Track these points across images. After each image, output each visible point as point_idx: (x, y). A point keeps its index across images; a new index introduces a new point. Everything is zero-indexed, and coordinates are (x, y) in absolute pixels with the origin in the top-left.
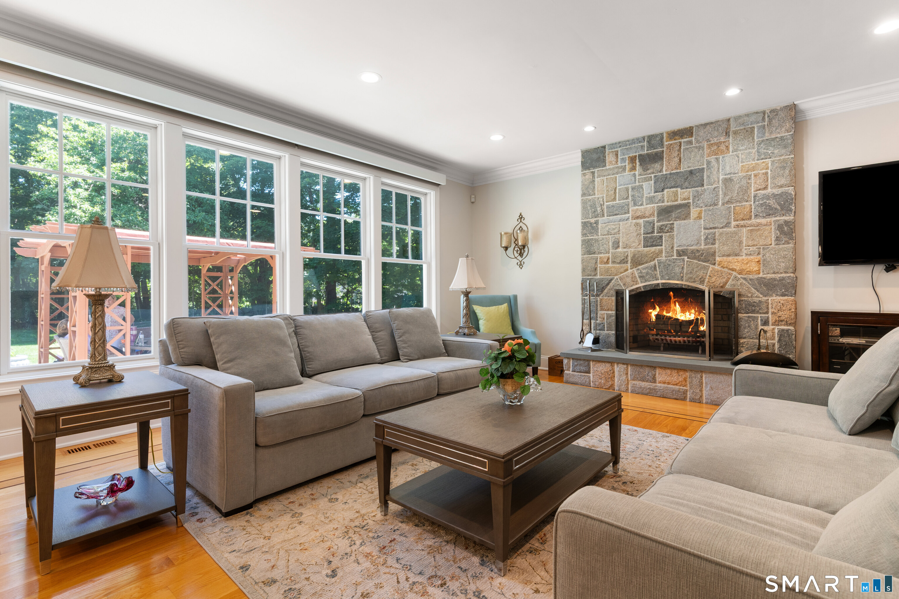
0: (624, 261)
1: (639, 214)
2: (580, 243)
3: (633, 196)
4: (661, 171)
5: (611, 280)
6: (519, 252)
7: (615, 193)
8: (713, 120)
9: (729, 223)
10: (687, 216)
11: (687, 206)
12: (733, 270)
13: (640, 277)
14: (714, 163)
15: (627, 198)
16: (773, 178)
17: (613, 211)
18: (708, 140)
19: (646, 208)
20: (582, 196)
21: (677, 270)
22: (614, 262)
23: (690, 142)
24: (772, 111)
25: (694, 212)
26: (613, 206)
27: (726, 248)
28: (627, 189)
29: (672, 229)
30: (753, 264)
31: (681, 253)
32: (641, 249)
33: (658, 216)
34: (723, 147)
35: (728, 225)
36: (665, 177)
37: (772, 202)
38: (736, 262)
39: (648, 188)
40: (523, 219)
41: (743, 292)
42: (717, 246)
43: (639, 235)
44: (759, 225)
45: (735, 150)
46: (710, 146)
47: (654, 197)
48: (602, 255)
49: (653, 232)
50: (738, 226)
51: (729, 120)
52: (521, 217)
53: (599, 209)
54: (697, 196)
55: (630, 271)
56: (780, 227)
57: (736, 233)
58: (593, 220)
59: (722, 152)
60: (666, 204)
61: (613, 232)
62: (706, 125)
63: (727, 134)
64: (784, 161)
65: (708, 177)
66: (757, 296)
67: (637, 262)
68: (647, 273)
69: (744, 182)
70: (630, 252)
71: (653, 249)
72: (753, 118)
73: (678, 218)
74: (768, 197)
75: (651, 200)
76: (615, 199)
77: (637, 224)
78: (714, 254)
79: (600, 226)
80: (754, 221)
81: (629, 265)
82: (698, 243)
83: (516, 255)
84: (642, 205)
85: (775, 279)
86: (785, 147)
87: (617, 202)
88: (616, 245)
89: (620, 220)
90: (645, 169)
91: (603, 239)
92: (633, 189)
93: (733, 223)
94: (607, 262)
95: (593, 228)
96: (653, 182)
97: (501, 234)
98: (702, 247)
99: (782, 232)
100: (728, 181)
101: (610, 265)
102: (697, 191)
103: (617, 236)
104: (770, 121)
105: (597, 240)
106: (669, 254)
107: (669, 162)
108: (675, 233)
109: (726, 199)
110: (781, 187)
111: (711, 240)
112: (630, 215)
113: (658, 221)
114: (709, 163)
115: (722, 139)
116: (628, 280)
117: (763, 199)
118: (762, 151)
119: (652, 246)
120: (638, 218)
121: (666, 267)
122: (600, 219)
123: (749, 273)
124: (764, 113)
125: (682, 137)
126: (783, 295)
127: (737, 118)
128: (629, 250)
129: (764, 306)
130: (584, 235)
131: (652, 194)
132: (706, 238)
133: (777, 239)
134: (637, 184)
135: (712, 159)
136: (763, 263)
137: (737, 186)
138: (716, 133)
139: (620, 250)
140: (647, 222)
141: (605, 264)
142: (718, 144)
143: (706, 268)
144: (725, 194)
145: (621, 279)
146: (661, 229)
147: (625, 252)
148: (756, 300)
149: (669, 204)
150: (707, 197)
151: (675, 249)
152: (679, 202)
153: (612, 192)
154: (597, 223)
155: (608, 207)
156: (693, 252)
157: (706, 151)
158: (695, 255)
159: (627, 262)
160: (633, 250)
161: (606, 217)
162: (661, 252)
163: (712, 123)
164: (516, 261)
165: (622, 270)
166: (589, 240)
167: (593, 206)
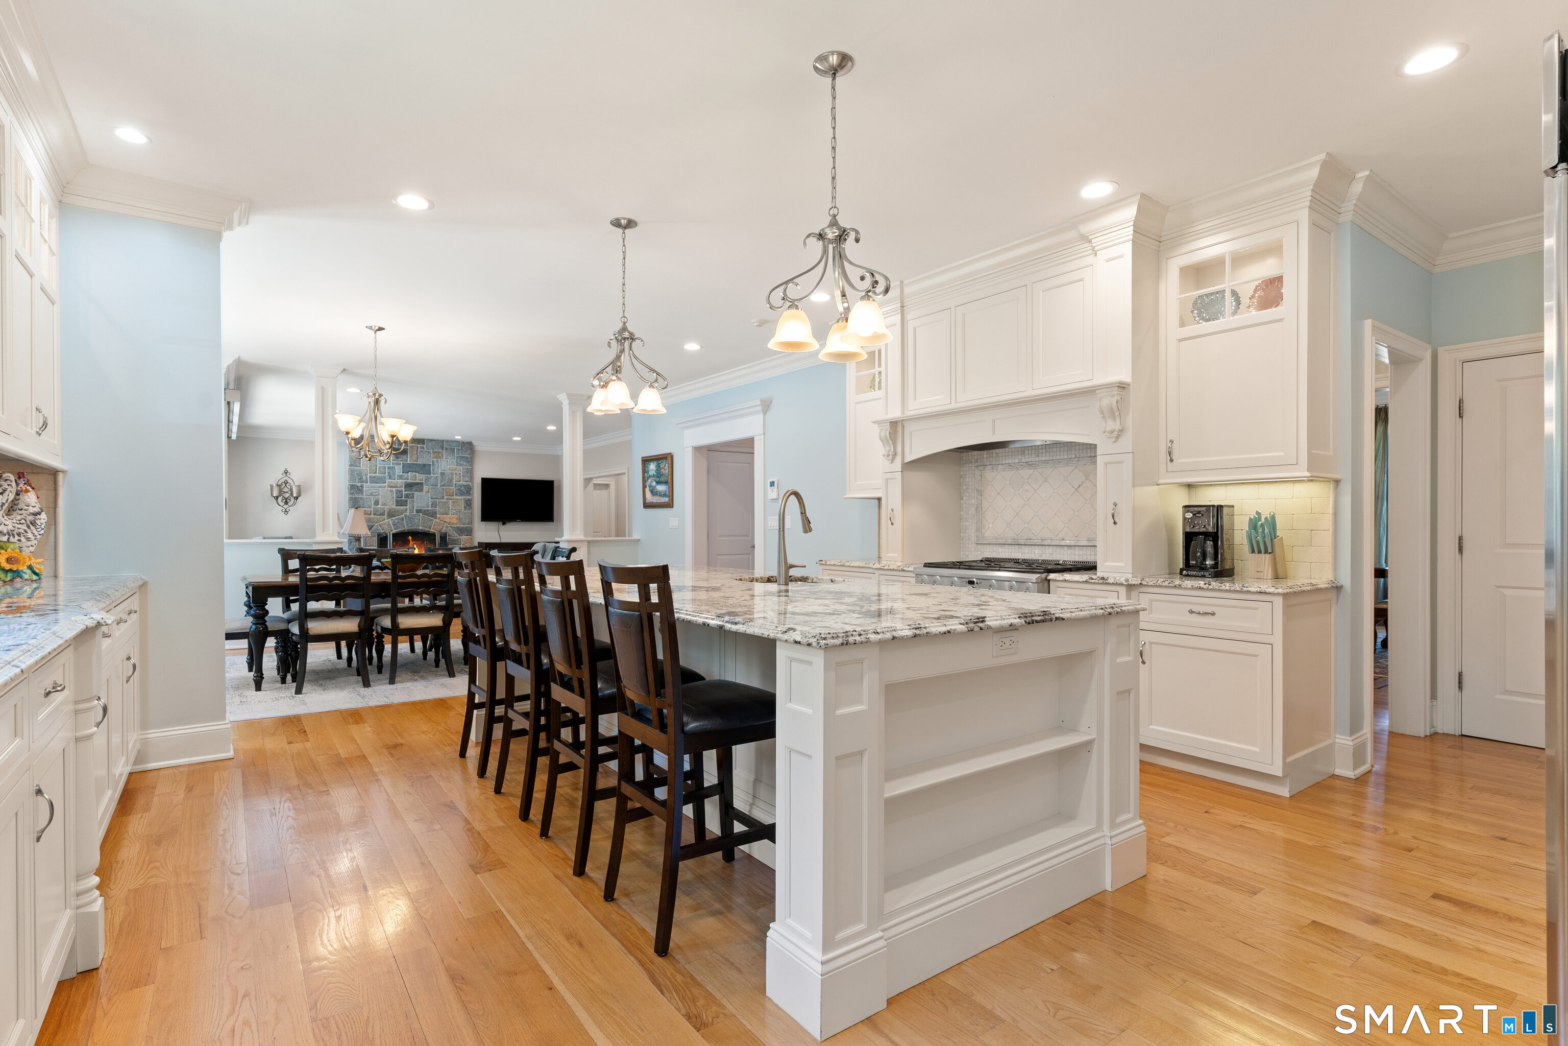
0: (383, 514)
1: (393, 485)
2: (347, 499)
3: (389, 473)
4: (407, 461)
5: (373, 526)
6: (284, 501)
7: (376, 469)
8: (436, 438)
9: (443, 497)
10: (422, 490)
11: (421, 484)
12: (445, 522)
13: (393, 525)
14: (436, 463)
15: (385, 473)
16: (463, 477)
17: (374, 480)
18: (433, 449)
19: (397, 482)
20: (350, 466)
21: (416, 521)
22: (375, 514)
23: (423, 448)
24: (463, 443)
25: (425, 488)
26: (374, 477)
27: (442, 510)
28: (385, 468)
29: (413, 496)
30: (455, 520)
31: (418, 511)
32: (394, 506)
33: (405, 488)
34: (440, 455)
35: (443, 498)
36: (410, 466)
37: (463, 488)
38: (447, 518)
39: (398, 470)
40: (288, 474)
41: (450, 534)
42: (437, 508)
43: (393, 498)
44: (457, 499)
45: (446, 458)
46: (434, 453)
47: (402, 475)
48: (366, 509)
49: (402, 497)
50: (448, 499)
51: (443, 441)
52: (286, 472)
53: (364, 477)
54: (427, 480)
55: (386, 520)
56: (466, 502)
57: (447, 502)
58: (359, 484)
59: (440, 458)
60: (409, 481)
61: (374, 494)
62: (432, 440)
63: (442, 448)
64: (467, 469)
65: (433, 470)
66: (456, 536)
67: (391, 514)
68: (398, 522)
69: (450, 476)
70: (387, 508)
71: (402, 507)
72: (455, 444)
73: (417, 491)
74: (461, 486)
75: (400, 477)
76: (376, 473)
77: (391, 491)
78: (436, 513)
79: (364, 489)
80: (455, 497)
81: (386, 516)
82: (428, 506)
83: (282, 504)
84: (394, 479)
85: (463, 528)
86: (468, 462)
87: (377, 475)
88: (377, 503)
89: (380, 487)
90: (397, 458)
91: (367, 498)
92: (389, 468)
93: (445, 497)
94: (370, 514)
95: (359, 490)
96: (401, 466)
97: (272, 486)
98: (430, 509)
99: (467, 504)
100: (443, 474)
101: (372, 516)
102: (427, 477)
103: (377, 497)
104: (462, 447)
105: (362, 499)
106: (412, 511)
107: (411, 456)
108: (415, 499)
109: (443, 483)
110: (466, 481)
111: (434, 505)
112: (386, 484)
113: (405, 491)
114: (433, 462)
115: (440, 451)
116: (386, 526)
117: (459, 486)
118: (458, 462)
119: (401, 506)
120: (392, 487)
121: (410, 518)
122: (365, 484)
123: (453, 524)
124: (459, 442)
125: (419, 444)
126: (467, 535)
127: (447, 441)
128: (386, 507)
129: (459, 541)
130: (351, 494)
131: (401, 474)
132: (432, 504)
133: (465, 507)
134: (391, 465)
135: (435, 460)
136: (459, 519)
137: (447, 478)
138: (437, 447)
139: (379, 506)
140: (398, 490)
141: (369, 515)
142: (438, 453)
143: (432, 521)
144: (441, 481)
145: (380, 525)
146: (407, 496)
147: (383, 508)
148: (456, 538)
149: (411, 481)
150: (432, 481)
151: (415, 508)
152: (417, 481)
153: (374, 468)
154: (362, 486)
155: (370, 477)
156: (425, 511)
157: (432, 455)
158: (426, 513)
159: (384, 515)
160: (388, 507)
161: (369, 484)
162: (406, 509)
163: (435, 440)
164: (282, 508)
165: (381, 520)
166: (356, 498)
167: (360, 474)
